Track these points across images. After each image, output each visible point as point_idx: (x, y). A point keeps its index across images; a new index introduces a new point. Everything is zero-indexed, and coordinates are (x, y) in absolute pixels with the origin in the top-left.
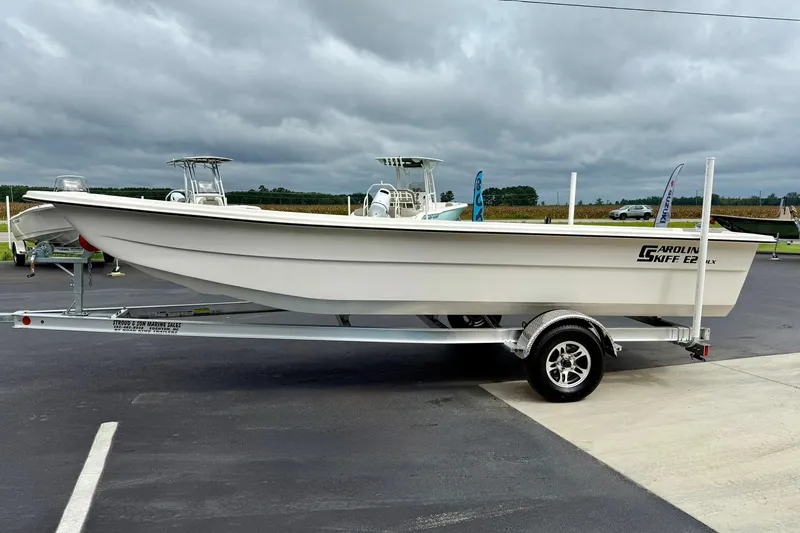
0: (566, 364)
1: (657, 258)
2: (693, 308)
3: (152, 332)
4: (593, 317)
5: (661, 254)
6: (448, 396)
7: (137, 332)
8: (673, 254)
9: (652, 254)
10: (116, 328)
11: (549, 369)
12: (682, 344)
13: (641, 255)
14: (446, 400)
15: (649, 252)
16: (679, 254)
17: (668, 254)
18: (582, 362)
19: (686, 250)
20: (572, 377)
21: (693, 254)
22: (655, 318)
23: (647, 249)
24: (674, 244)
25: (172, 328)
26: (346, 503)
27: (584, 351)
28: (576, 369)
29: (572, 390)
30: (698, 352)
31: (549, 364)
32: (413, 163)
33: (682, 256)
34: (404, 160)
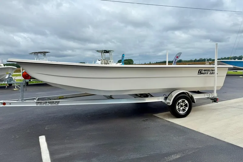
0: (182, 106)
1: (203, 73)
2: (213, 87)
3: (50, 105)
4: (189, 91)
5: (204, 72)
6: (147, 119)
7: (44, 105)
8: (207, 72)
9: (201, 72)
10: (37, 104)
11: (177, 108)
12: (210, 98)
13: (199, 73)
14: (147, 120)
15: (201, 71)
16: (208, 72)
17: (205, 72)
18: (186, 105)
19: (210, 71)
20: (184, 110)
21: (212, 72)
22: (198, 91)
23: (200, 71)
24: (207, 69)
25: (56, 103)
26: (139, 155)
27: (186, 102)
28: (184, 108)
29: (184, 114)
30: (215, 100)
31: (177, 106)
32: (107, 51)
33: (209, 72)
34: (104, 51)
